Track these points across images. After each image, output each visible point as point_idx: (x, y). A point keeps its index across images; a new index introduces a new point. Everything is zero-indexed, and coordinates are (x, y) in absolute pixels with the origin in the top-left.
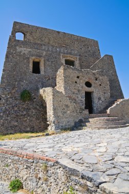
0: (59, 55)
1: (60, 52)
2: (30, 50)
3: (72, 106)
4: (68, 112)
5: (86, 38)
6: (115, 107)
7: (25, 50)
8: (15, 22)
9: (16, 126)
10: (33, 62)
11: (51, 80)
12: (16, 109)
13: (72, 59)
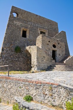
0: (37, 28)
1: (38, 26)
2: (21, 23)
3: (47, 57)
4: (45, 60)
5: (52, 21)
6: (68, 60)
7: (18, 23)
8: (13, 6)
9: (12, 67)
10: (23, 31)
11: (32, 42)
12: (12, 57)
13: (44, 31)
